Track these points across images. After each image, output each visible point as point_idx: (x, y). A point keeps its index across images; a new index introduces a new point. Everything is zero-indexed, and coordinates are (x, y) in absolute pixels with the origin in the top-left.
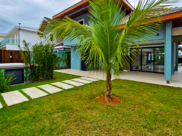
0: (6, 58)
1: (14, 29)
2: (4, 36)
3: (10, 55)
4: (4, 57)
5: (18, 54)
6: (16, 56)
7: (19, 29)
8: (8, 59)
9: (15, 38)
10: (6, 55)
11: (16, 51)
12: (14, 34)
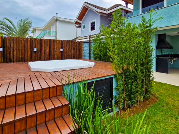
0: (56, 51)
1: (51, 20)
2: (41, 29)
3: (60, 48)
4: (53, 49)
5: (69, 46)
6: (67, 49)
7: (57, 20)
8: (58, 53)
9: (52, 30)
10: (56, 48)
11: (67, 41)
12: (50, 26)
